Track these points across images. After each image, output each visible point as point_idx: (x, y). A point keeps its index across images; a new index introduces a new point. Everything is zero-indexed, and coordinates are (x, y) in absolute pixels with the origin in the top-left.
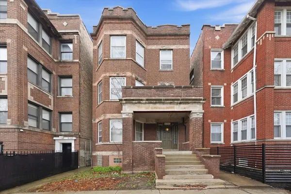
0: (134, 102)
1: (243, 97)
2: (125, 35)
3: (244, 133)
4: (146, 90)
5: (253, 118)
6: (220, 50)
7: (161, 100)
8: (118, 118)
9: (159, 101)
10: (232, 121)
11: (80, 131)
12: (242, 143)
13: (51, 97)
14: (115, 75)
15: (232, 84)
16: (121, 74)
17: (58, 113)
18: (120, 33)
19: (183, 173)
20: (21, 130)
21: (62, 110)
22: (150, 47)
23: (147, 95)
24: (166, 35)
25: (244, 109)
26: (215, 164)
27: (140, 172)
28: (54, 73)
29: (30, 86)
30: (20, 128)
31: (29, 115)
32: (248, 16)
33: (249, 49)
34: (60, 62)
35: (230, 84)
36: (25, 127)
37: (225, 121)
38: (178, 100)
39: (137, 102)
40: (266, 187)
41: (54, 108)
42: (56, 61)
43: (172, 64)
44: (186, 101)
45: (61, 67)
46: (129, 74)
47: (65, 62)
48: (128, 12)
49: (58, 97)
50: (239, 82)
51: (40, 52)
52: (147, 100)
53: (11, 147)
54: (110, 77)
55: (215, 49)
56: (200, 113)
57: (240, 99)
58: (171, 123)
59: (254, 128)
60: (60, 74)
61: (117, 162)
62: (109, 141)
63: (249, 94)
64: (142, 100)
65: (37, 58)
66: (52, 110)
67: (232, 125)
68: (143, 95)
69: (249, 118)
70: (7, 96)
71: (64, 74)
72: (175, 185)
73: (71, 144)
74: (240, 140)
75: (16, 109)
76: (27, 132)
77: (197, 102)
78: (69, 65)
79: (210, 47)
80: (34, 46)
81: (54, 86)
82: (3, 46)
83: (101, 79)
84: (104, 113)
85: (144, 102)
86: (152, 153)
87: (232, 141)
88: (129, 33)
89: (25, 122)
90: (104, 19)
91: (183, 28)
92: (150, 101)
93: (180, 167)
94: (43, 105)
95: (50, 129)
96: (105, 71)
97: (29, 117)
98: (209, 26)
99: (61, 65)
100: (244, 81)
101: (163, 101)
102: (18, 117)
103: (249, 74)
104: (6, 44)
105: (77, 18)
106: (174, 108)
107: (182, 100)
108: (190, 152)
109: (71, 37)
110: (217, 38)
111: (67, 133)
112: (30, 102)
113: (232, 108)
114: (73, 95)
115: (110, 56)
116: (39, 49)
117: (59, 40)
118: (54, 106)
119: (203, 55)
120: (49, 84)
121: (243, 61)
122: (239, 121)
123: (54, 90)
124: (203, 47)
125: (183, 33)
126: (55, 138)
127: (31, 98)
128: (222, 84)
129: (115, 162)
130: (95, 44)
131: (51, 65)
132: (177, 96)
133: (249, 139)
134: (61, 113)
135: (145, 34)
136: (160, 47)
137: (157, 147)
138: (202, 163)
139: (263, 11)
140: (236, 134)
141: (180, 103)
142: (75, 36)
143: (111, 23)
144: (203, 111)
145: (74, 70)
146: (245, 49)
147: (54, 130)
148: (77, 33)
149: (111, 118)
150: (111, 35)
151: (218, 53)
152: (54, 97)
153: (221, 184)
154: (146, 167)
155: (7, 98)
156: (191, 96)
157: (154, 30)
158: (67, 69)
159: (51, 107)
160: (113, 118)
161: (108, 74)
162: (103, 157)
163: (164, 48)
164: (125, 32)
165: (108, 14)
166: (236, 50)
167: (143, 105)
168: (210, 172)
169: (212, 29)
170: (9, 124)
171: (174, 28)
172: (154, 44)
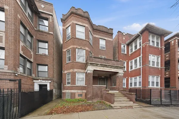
0: (94, 65)
1: (135, 68)
2: (85, 26)
3: (135, 83)
4: (99, 59)
5: (140, 77)
6: (125, 44)
7: (107, 65)
8: (81, 72)
9: (106, 66)
10: (130, 78)
11: (53, 78)
12: (135, 88)
13: (32, 53)
14: (80, 48)
15: (130, 61)
16: (83, 48)
17: (36, 65)
18: (81, 24)
19: (120, 101)
20: (16, 75)
21: (40, 62)
22: (95, 36)
23: (100, 62)
24: (102, 31)
25: (136, 73)
26: (134, 97)
27: (96, 101)
28: (34, 37)
29: (22, 44)
30: (15, 73)
31: (20, 64)
32: (139, 33)
33: (138, 47)
34: (39, 31)
35: (129, 61)
36: (18, 72)
37: (127, 77)
38: (114, 66)
39: (96, 65)
40: (153, 106)
41: (34, 61)
42: (36, 29)
43: (105, 47)
44: (117, 67)
45: (39, 34)
46: (87, 49)
47: (42, 32)
48: (85, 14)
49: (36, 53)
50: (133, 61)
51: (27, 21)
52: (101, 65)
53: (8, 86)
54: (77, 48)
55: (123, 44)
56: (123, 73)
57: (134, 68)
58: (105, 77)
59: (141, 82)
60: (38, 39)
61: (80, 96)
62: (76, 84)
63: (138, 67)
64: (98, 64)
65: (25, 25)
66: (33, 62)
67: (129, 80)
68: (98, 62)
69: (138, 77)
70: (4, 48)
71: (41, 39)
72: (120, 107)
73: (47, 85)
74: (133, 86)
75: (13, 58)
76: (19, 76)
77: (121, 68)
78: (46, 34)
79: (121, 42)
80: (24, 16)
81: (34, 45)
82: (2, 9)
83: (69, 48)
84: (73, 68)
85: (99, 65)
86: (101, 92)
87: (129, 87)
88: (87, 25)
89: (18, 69)
90: (72, 13)
91: (110, 30)
92: (102, 65)
93: (118, 98)
94: (28, 58)
95: (31, 75)
96: (74, 44)
97: (20, 66)
98: (121, 32)
99: (39, 33)
100: (136, 61)
101: (107, 66)
102: (14, 65)
103: (138, 58)
104: (4, 9)
105: (51, 5)
106: (112, 70)
107: (116, 66)
108: (118, 91)
109: (47, 16)
110: (124, 38)
111: (44, 78)
112: (21, 55)
113: (130, 72)
114: (48, 54)
115: (76, 36)
116: (26, 18)
117: (38, 16)
118: (34, 59)
119: (118, 46)
120: (31, 44)
121: (135, 52)
122: (133, 78)
123: (34, 49)
124: (118, 41)
125: (110, 32)
126: (34, 81)
127: (21, 53)
128: (126, 61)
129: (79, 96)
130: (64, 26)
131: (33, 31)
132: (113, 65)
133: (138, 86)
134: (38, 65)
135: (93, 28)
136: (99, 37)
137: (104, 88)
138: (126, 96)
139: (145, 33)
140: (131, 84)
141: (115, 68)
142: (51, 17)
143: (76, 17)
144: (124, 73)
145: (50, 38)
146: (136, 47)
147: (33, 75)
148: (52, 15)
149: (77, 71)
150: (76, 24)
151: (123, 45)
152: (34, 53)
153: (138, 106)
154: (99, 99)
155: (4, 49)
156: (119, 65)
157: (97, 27)
158: (44, 36)
159: (32, 60)
160: (78, 71)
161: (75, 47)
162: (72, 93)
163: (102, 38)
164: (84, 25)
165: (74, 11)
166: (132, 46)
167: (98, 67)
168: (131, 100)
169: (122, 34)
170: (6, 69)
171: (106, 29)
172: (97, 35)
